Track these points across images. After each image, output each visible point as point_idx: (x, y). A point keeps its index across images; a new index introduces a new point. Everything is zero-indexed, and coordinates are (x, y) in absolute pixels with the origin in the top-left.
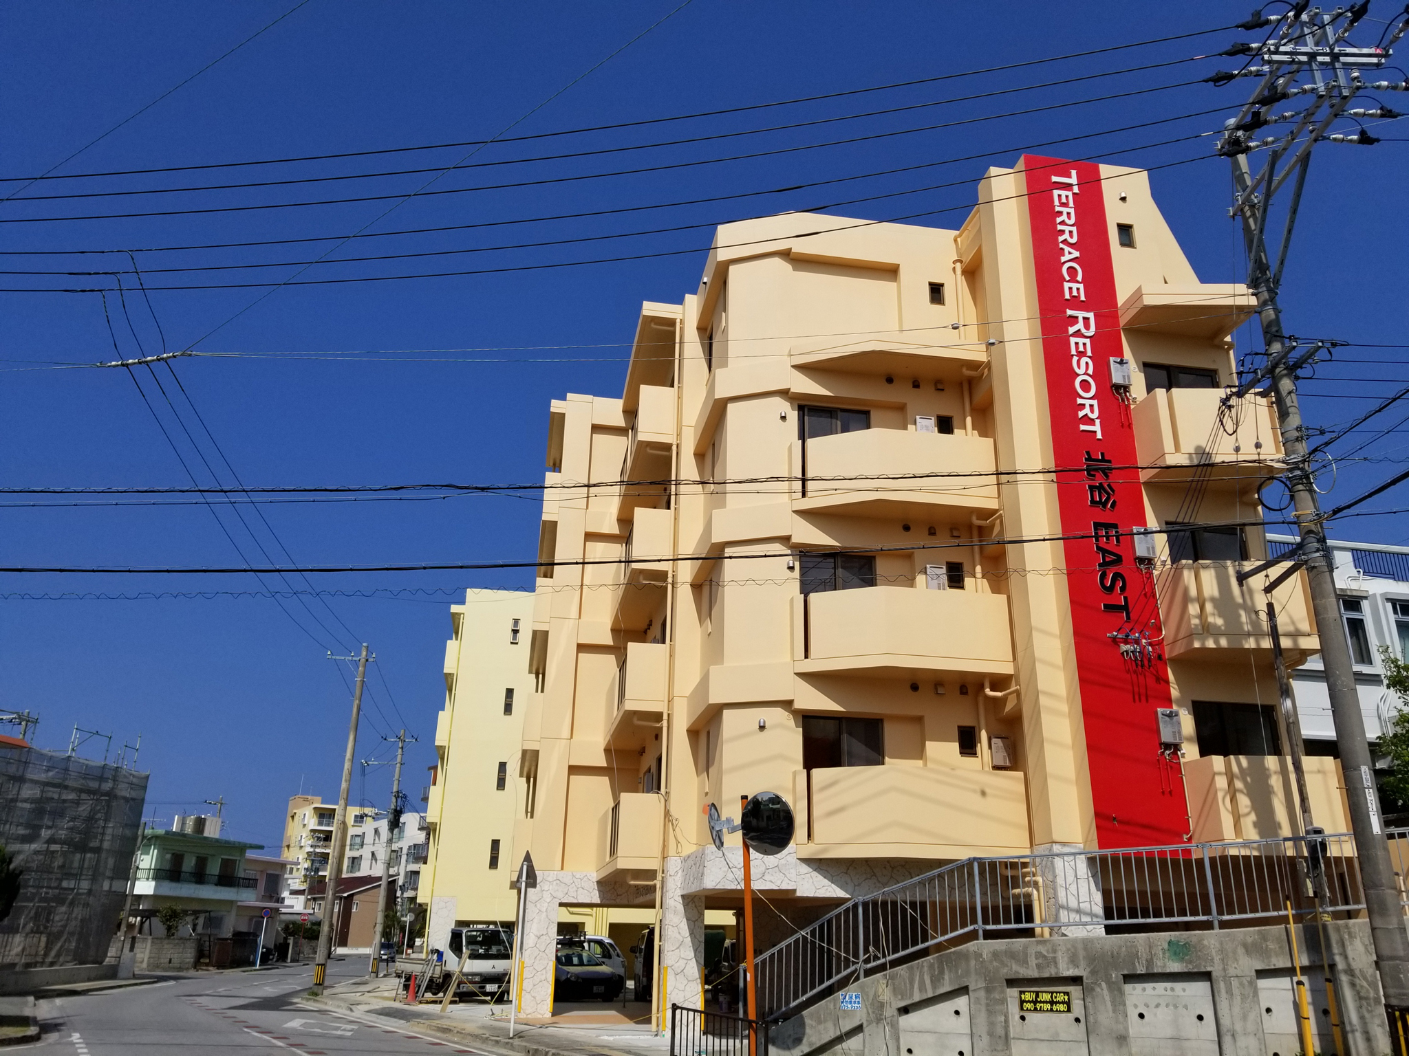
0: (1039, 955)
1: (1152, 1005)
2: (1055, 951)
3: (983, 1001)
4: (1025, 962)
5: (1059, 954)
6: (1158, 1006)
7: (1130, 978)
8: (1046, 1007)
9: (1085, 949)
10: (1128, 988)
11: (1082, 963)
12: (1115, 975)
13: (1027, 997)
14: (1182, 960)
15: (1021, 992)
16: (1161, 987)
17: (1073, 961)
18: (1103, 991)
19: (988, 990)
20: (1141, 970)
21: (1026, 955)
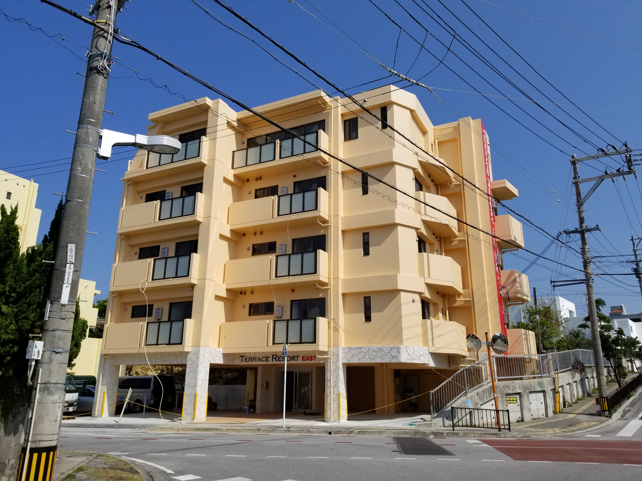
0: (513, 387)
1: (533, 400)
2: (516, 385)
3: (501, 401)
4: (509, 389)
5: (517, 386)
6: (534, 400)
7: (531, 392)
8: (512, 402)
9: (522, 384)
10: (530, 395)
11: (521, 388)
12: (528, 392)
13: (508, 399)
14: (540, 387)
15: (507, 398)
16: (534, 394)
17: (520, 388)
18: (525, 396)
19: (502, 397)
20: (533, 390)
21: (509, 386)
